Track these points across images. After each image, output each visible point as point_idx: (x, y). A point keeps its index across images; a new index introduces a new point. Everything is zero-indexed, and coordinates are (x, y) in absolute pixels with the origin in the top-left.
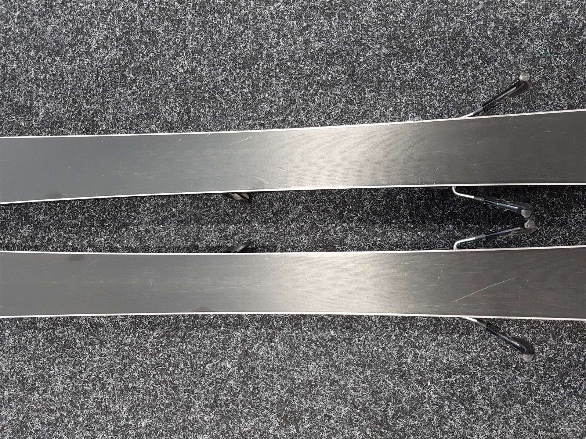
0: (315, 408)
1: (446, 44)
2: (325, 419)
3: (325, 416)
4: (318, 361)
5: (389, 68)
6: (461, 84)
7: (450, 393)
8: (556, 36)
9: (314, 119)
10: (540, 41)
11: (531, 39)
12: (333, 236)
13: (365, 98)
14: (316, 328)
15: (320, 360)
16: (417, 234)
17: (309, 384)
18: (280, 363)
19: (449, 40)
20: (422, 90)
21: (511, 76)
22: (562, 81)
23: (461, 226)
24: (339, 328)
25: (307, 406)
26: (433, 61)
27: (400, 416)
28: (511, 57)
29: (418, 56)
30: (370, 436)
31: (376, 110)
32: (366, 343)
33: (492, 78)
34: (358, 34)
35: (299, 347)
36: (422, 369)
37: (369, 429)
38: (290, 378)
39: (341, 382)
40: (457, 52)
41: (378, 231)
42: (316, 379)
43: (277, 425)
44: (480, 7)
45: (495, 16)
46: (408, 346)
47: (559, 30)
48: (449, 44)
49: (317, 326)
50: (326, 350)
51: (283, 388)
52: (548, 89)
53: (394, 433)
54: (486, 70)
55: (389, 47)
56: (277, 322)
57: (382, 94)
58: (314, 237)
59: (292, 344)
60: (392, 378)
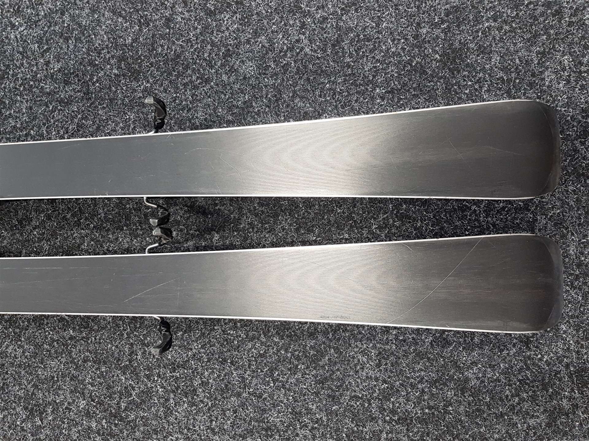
0: (57, 401)
1: (168, 65)
2: (66, 412)
3: (66, 408)
4: (60, 358)
5: (119, 88)
6: (182, 102)
7: (175, 386)
8: (264, 58)
9: (54, 133)
10: (250, 62)
11: (243, 61)
12: (71, 242)
13: (98, 114)
14: (57, 328)
15: (62, 357)
16: (145, 240)
17: (52, 380)
18: (27, 360)
19: (171, 61)
20: (148, 107)
21: (225, 95)
22: (270, 100)
23: (184, 233)
24: (77, 327)
25: (50, 399)
26: (158, 80)
27: (132, 409)
28: (225, 77)
29: (145, 77)
30: (106, 427)
31: (108, 125)
32: (101, 341)
33: (209, 97)
34: (91, 56)
35: (42, 345)
36: (150, 365)
37: (104, 421)
38: (35, 374)
39: (80, 378)
40: (178, 72)
41: (111, 237)
42: (58, 375)
43: (24, 417)
44: (198, 31)
45: (211, 39)
46: (138, 343)
47: (267, 53)
48: (171, 65)
49: (58, 326)
50: (67, 348)
51: (29, 383)
52: (258, 107)
53: (127, 424)
54: (204, 90)
55: (119, 68)
56: (23, 322)
57: (113, 111)
58: (55, 243)
59: (36, 343)
60: (124, 373)
